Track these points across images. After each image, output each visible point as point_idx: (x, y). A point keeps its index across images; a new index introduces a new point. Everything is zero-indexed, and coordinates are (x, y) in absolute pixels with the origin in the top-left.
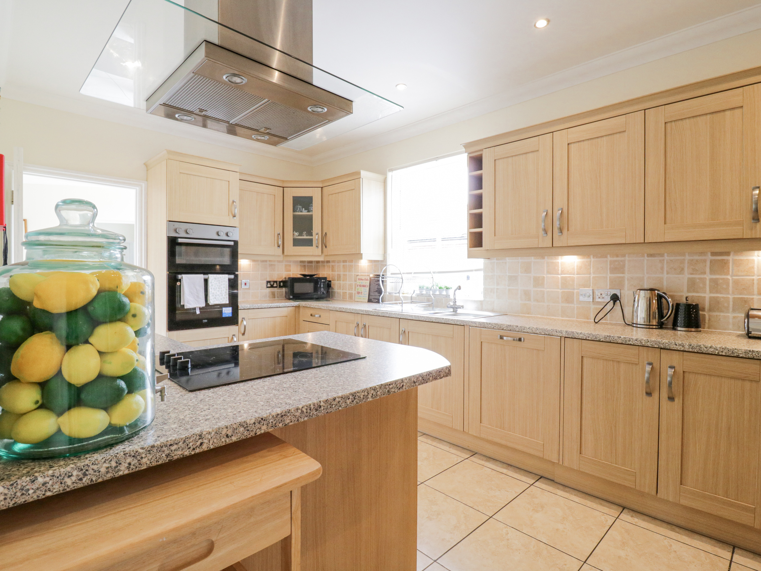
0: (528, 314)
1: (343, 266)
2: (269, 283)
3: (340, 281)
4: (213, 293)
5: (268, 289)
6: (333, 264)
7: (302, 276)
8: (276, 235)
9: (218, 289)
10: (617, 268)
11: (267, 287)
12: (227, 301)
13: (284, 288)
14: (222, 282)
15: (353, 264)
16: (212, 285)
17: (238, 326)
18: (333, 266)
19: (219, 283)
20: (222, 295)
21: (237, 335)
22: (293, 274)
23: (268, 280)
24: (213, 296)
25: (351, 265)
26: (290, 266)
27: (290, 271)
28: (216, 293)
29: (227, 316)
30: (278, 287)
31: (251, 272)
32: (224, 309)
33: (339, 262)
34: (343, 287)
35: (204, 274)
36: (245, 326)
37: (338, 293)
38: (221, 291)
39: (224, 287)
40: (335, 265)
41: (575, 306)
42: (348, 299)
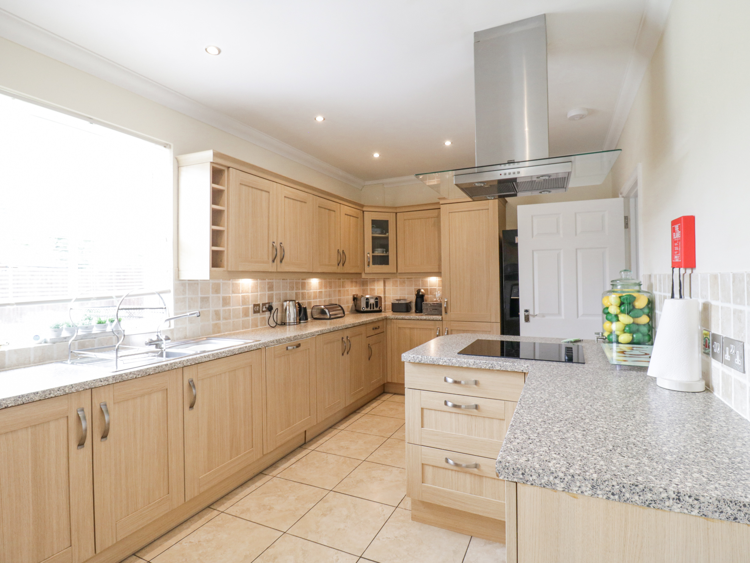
0: (219, 333)
10: (271, 288)
41: (250, 318)
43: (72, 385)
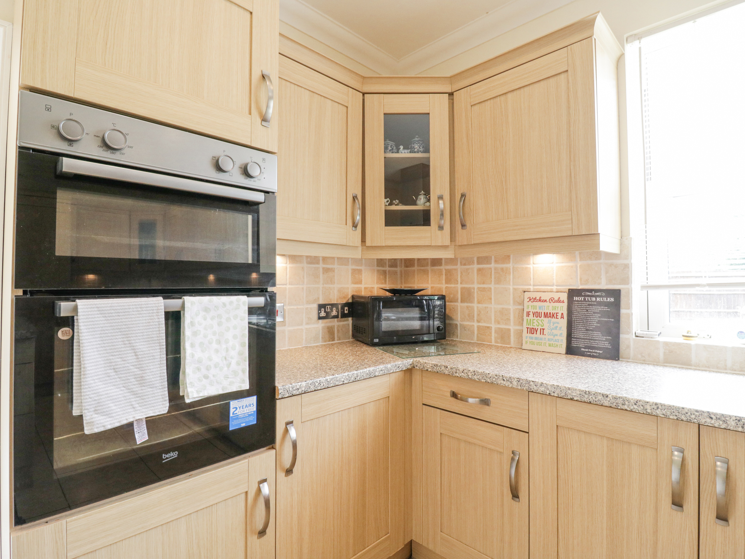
1: (479, 270)
2: (323, 309)
3: (472, 302)
4: (200, 361)
5: (320, 321)
6: (449, 267)
7: (388, 294)
8: (350, 199)
9: (215, 346)
11: (320, 318)
12: (243, 381)
13: (350, 319)
14: (228, 319)
15: (510, 265)
16: (195, 334)
17: (273, 448)
18: (448, 272)
19: (220, 324)
20: (229, 365)
21: (271, 479)
22: (365, 288)
23: (321, 302)
24: (199, 369)
25: (502, 269)
26: (360, 271)
27: (360, 282)
28: (210, 359)
29: (243, 425)
30: (340, 316)
31: (288, 286)
32: (233, 404)
33: (467, 262)
34: (478, 315)
35: (167, 293)
36: (295, 445)
37: (464, 327)
38: (227, 350)
39: (235, 337)
40: (456, 270)
42: (496, 342)
43: (656, 404)
